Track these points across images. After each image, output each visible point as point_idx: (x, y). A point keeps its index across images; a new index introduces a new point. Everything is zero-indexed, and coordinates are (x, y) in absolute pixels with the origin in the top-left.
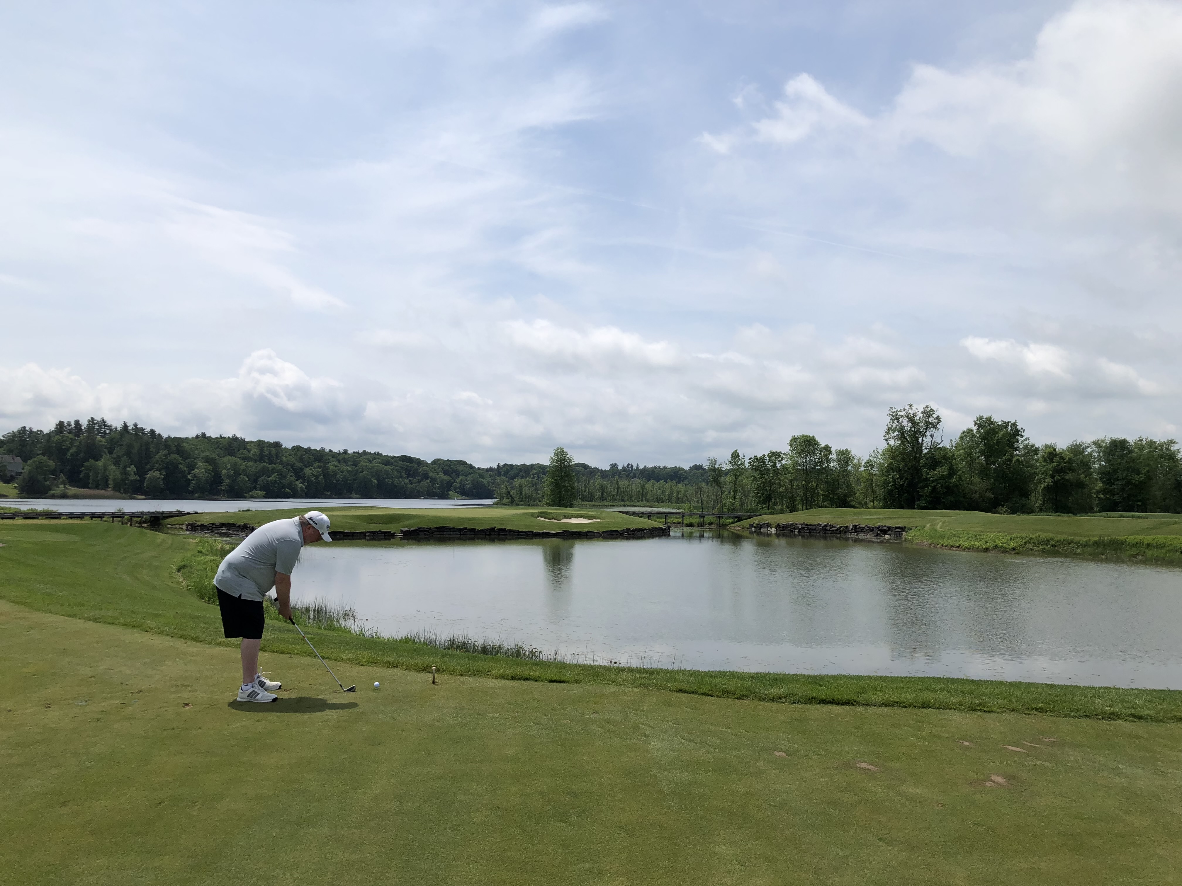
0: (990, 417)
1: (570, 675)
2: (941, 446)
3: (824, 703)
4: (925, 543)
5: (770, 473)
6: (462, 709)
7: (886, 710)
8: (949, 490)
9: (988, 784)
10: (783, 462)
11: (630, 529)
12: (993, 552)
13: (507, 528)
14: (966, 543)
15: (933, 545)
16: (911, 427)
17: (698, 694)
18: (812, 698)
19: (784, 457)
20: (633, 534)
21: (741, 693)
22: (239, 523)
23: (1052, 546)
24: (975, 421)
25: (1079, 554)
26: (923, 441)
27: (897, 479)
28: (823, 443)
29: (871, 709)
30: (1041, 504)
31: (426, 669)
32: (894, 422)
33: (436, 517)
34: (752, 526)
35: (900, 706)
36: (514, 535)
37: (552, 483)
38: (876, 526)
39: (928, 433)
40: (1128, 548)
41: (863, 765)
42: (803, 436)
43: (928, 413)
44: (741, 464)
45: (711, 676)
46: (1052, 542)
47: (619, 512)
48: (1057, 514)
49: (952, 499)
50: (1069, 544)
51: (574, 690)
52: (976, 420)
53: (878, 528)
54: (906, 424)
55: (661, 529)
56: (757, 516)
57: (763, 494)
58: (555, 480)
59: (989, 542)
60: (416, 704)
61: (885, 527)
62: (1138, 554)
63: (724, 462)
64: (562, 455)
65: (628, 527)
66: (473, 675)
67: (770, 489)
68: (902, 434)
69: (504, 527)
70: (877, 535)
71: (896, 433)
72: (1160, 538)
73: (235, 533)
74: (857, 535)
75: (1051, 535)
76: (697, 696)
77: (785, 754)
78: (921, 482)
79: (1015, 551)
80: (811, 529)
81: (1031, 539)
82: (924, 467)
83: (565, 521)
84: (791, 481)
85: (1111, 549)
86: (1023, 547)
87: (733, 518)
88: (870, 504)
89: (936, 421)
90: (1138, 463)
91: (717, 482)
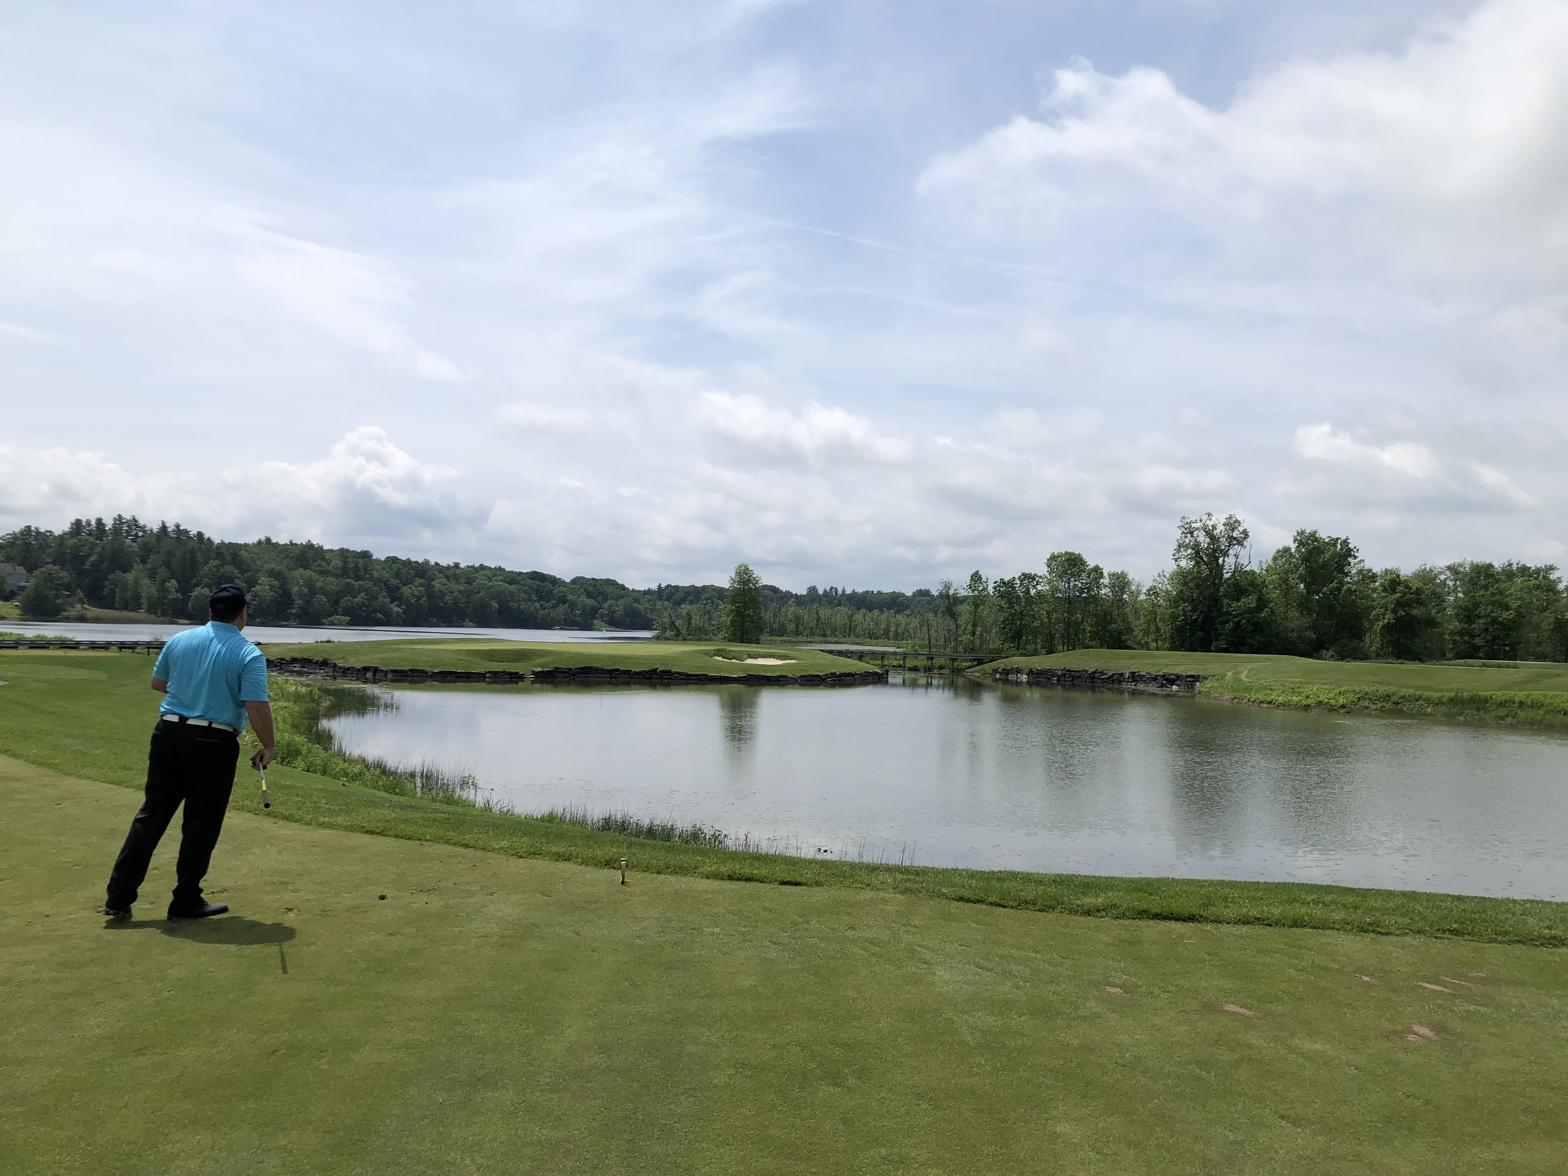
0: (1315, 532)
1: (807, 875)
2: (1248, 569)
3: (1159, 919)
4: (1227, 697)
5: (1021, 602)
6: (669, 920)
7: (1244, 929)
8: (1258, 627)
9: (1411, 1037)
10: (1039, 587)
11: (835, 673)
12: (1317, 710)
13: (674, 670)
14: (1280, 698)
15: (1236, 700)
16: (1209, 544)
17: (986, 904)
18: (1143, 911)
19: (1040, 580)
20: (839, 680)
21: (1045, 903)
22: (316, 659)
23: (1394, 703)
24: (1294, 536)
25: (1430, 714)
26: (1224, 561)
27: (1190, 611)
28: (1091, 563)
29: (1224, 928)
30: (1379, 648)
31: (609, 863)
32: (1186, 537)
33: (577, 654)
34: (996, 671)
35: (1263, 924)
36: (683, 679)
37: (732, 611)
38: (1161, 673)
39: (1231, 552)
40: (1494, 707)
41: (1232, 1008)
42: (1066, 553)
43: (1232, 524)
44: (982, 590)
45: (998, 879)
46: (1395, 698)
47: (822, 651)
48: (1400, 661)
49: (1261, 639)
50: (1417, 701)
51: (817, 896)
52: (1296, 534)
53: (1163, 676)
54: (1203, 540)
55: (877, 673)
56: (1004, 658)
57: (1011, 629)
58: (736, 607)
59: (1311, 696)
60: (604, 912)
61: (1173, 675)
62: (1507, 716)
63: (961, 585)
64: (746, 574)
65: (834, 671)
66: (675, 872)
67: (1021, 623)
68: (1197, 553)
69: (669, 668)
70: (1162, 686)
71: (1190, 551)
72: (1537, 694)
73: (312, 671)
74: (1135, 686)
75: (1393, 689)
76: (985, 906)
77: (1121, 991)
78: (1221, 616)
79: (1345, 710)
80: (1074, 676)
81: (1366, 694)
82: (1225, 596)
83: (749, 661)
84: (1048, 612)
85: (1471, 709)
86: (1356, 705)
87: (971, 660)
88: (1152, 645)
89: (1242, 536)
90: (1507, 596)
91: (950, 612)
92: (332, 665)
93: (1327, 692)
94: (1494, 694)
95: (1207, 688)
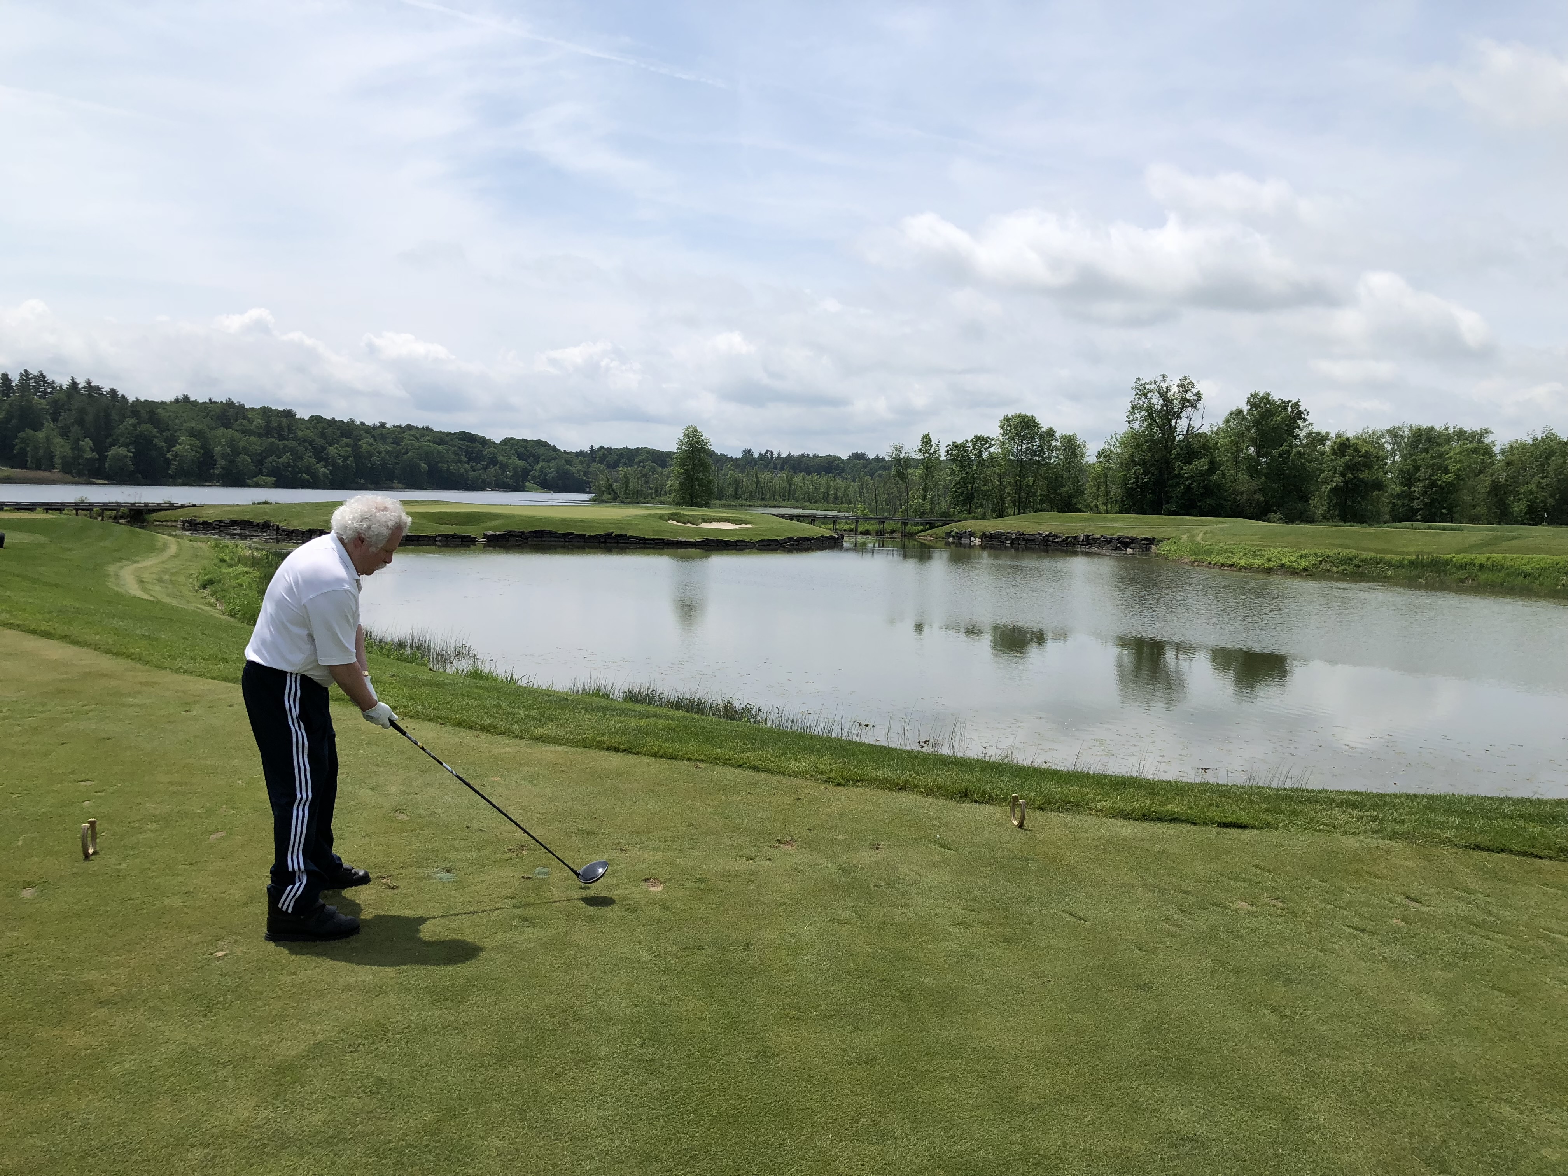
0: (1268, 395)
2: (1200, 431)
4: (1186, 560)
5: (973, 465)
8: (1209, 490)
10: (992, 450)
11: (792, 538)
12: (1279, 573)
13: (629, 534)
14: (1242, 561)
15: (1197, 563)
16: (1163, 406)
19: (993, 442)
20: (797, 545)
22: (257, 521)
23: (1356, 566)
24: (1248, 398)
25: (1391, 577)
26: (1176, 423)
27: (1141, 475)
28: (1045, 427)
30: (1325, 511)
32: (1139, 399)
33: (529, 517)
34: (948, 535)
36: (639, 543)
37: (682, 474)
38: (1116, 536)
39: (1184, 414)
40: (1454, 570)
42: (1020, 415)
43: (1185, 386)
44: (935, 452)
46: (1355, 562)
47: (773, 514)
48: (1349, 524)
49: (1212, 502)
50: (1378, 563)
53: (1118, 539)
54: (1157, 401)
55: (833, 538)
56: (956, 522)
57: (962, 493)
58: (685, 470)
59: (1273, 559)
61: (1127, 537)
62: (1467, 578)
63: (912, 449)
64: (695, 436)
65: (791, 535)
67: (972, 487)
68: (1150, 415)
69: (623, 532)
72: (1498, 557)
75: (1354, 552)
78: (1172, 479)
79: (1307, 573)
80: (1027, 539)
81: (1328, 557)
82: (1177, 459)
83: (704, 525)
84: (999, 476)
85: (1432, 571)
86: (1318, 567)
87: (922, 524)
88: (1102, 508)
89: (1196, 398)
90: (1447, 459)
91: (901, 476)
92: (275, 527)
93: (1288, 555)
94: (1454, 557)
95: (1163, 551)
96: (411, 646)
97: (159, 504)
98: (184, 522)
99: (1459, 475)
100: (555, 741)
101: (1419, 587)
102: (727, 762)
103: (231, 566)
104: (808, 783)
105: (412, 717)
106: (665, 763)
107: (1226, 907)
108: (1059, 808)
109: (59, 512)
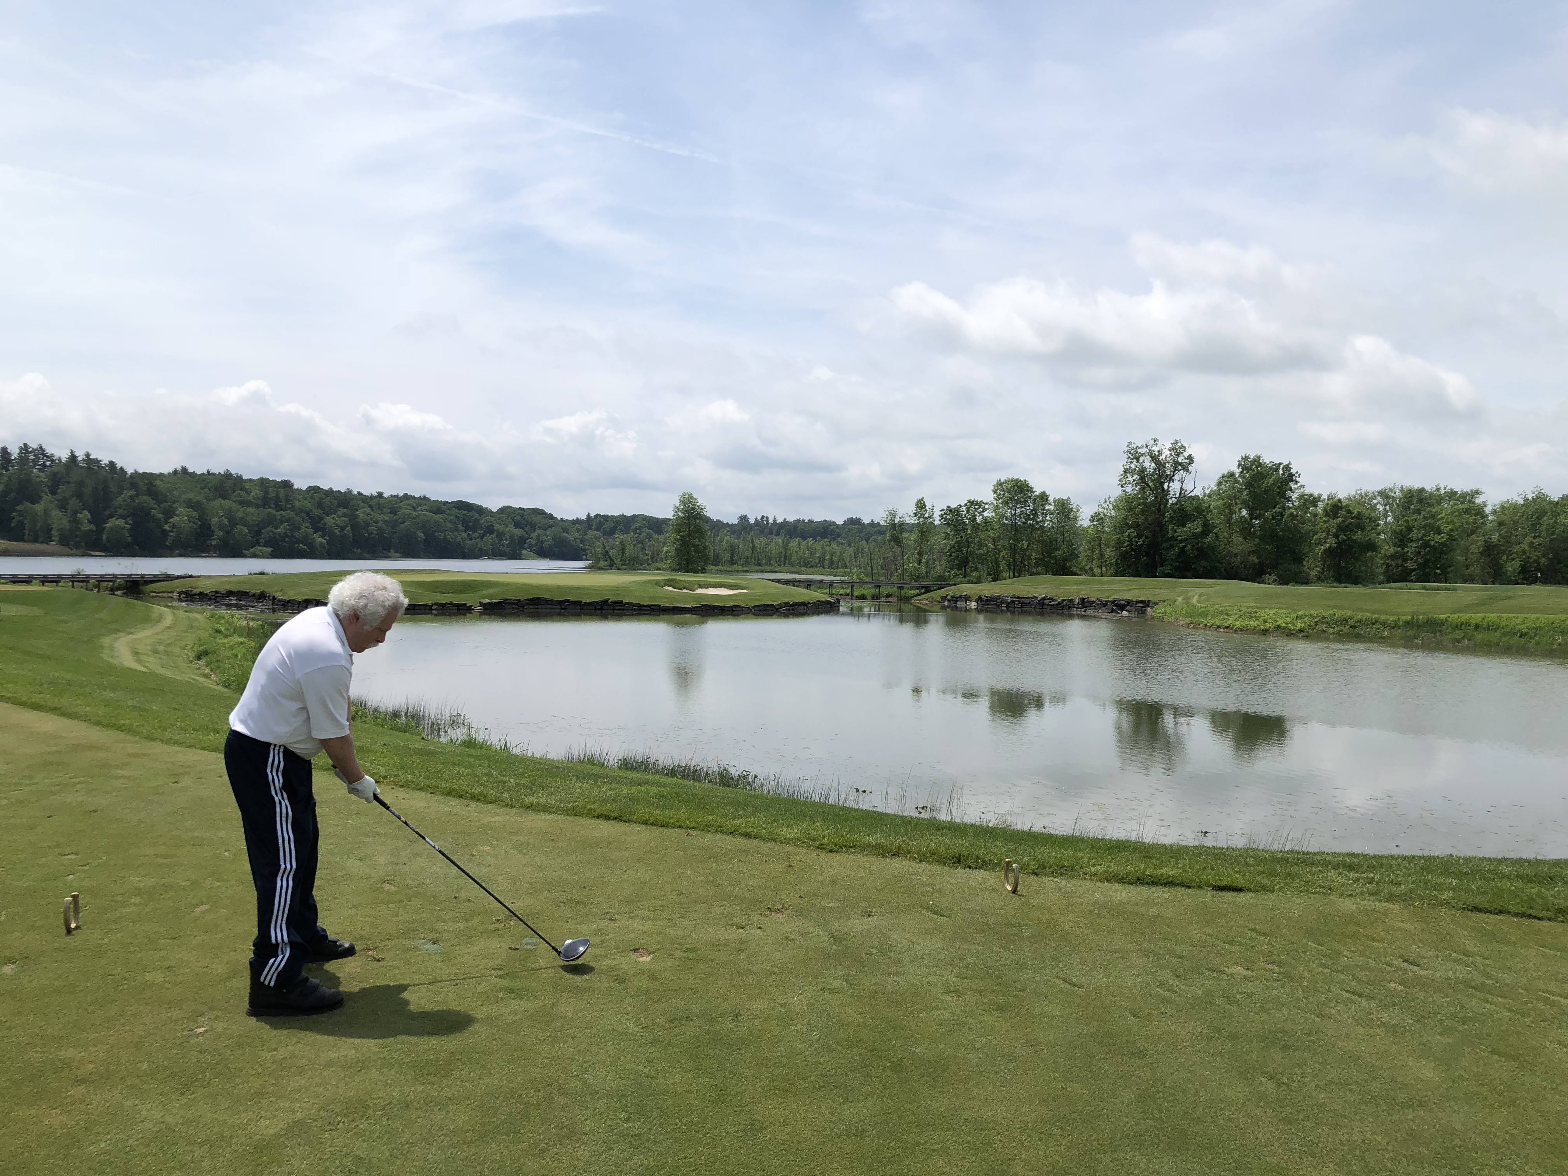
0: (1259, 457)
2: (1192, 494)
4: (1181, 623)
5: (967, 529)
8: (1203, 553)
10: (985, 514)
11: (788, 603)
12: (1275, 635)
13: (626, 600)
14: (1238, 623)
15: (1192, 625)
16: (1155, 470)
19: (987, 507)
20: (793, 610)
22: (253, 592)
23: (1351, 627)
24: (1239, 461)
25: (1387, 638)
26: (1169, 486)
27: (1135, 537)
28: (1038, 490)
30: (1319, 572)
32: (1132, 462)
33: (525, 585)
34: (944, 598)
36: (635, 610)
37: (678, 540)
38: (1111, 599)
39: (1176, 477)
40: (1450, 630)
42: (1013, 480)
43: (1177, 450)
44: (930, 517)
46: (1351, 622)
47: (769, 580)
48: (1343, 585)
49: (1207, 564)
50: (1373, 624)
53: (1113, 602)
54: (1149, 465)
55: (829, 602)
56: (951, 585)
57: (957, 557)
58: (681, 536)
59: (1269, 621)
61: (1123, 600)
62: (1463, 638)
63: (907, 513)
64: (690, 502)
65: (786, 600)
67: (967, 551)
68: (1142, 478)
69: (619, 599)
71: (1135, 477)
72: (1492, 617)
73: (249, 604)
74: (1085, 611)
75: (1349, 613)
78: (1165, 542)
79: (1303, 634)
80: (1022, 603)
81: (1323, 618)
82: (1171, 522)
83: (700, 591)
84: (993, 539)
85: (1427, 631)
86: (1314, 628)
87: (917, 588)
88: (1097, 571)
89: (1187, 461)
90: (1439, 520)
91: (897, 540)
92: (271, 597)
93: (1284, 616)
94: (1449, 617)
95: (1159, 613)
96: (406, 715)
97: (155, 576)
98: (180, 593)
99: (1451, 536)
100: (546, 809)
101: (1416, 647)
102: (719, 830)
103: (226, 636)
104: (801, 850)
105: (402, 786)
106: (655, 831)
107: (1222, 972)
108: (1053, 872)
109: (55, 584)
